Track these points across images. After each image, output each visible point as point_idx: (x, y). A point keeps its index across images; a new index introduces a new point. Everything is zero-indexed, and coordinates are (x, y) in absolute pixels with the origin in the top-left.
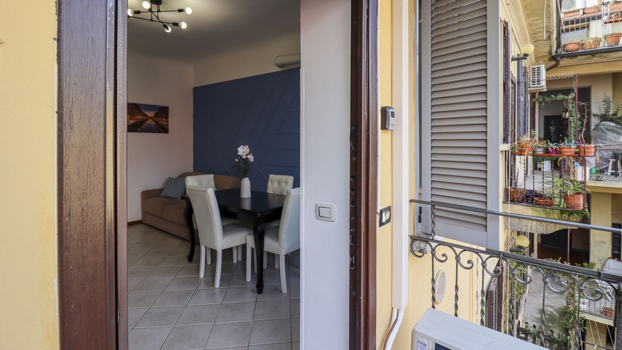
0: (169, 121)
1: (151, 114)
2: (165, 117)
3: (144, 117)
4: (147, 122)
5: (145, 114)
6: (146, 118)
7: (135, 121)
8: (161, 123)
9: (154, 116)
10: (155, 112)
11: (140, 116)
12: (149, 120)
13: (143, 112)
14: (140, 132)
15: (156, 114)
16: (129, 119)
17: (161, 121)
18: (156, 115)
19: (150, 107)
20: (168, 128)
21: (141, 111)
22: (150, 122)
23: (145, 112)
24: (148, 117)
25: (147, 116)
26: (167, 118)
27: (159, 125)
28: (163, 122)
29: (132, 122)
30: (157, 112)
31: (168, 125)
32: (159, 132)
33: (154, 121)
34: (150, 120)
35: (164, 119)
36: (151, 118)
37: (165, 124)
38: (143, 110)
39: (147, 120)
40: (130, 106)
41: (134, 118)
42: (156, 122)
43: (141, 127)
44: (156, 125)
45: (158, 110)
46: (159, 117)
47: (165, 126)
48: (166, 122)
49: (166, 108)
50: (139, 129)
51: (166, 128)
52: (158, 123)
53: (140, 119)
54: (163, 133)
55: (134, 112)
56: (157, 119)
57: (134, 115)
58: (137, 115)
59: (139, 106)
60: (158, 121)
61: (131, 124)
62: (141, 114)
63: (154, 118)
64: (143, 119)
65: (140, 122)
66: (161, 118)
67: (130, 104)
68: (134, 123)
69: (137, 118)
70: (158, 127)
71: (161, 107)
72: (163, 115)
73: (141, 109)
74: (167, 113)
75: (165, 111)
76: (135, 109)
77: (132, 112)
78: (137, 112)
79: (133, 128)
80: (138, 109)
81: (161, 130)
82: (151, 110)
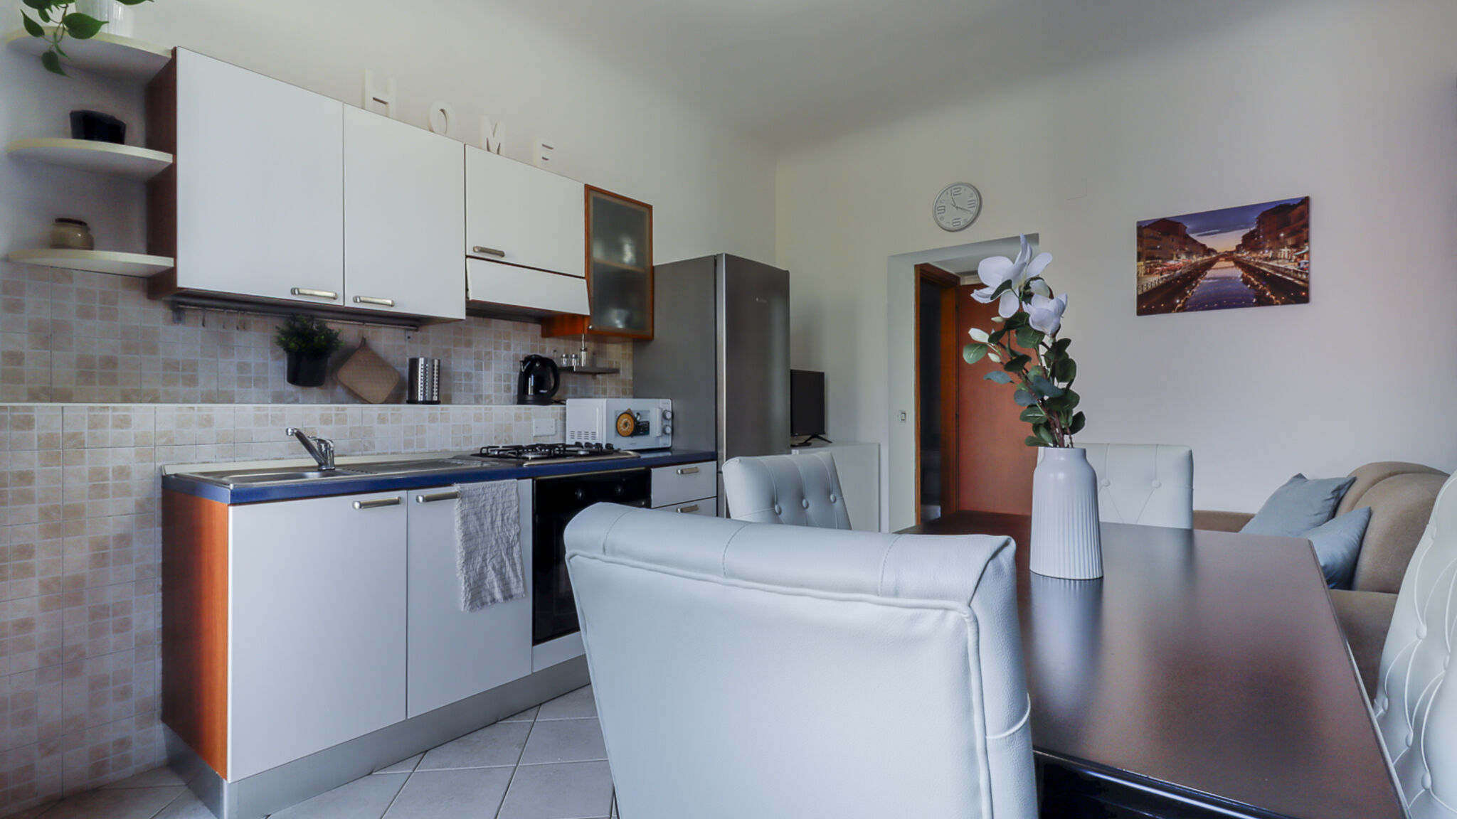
0: (1313, 255)
2: (1290, 242)
3: (1196, 259)
4: (1210, 273)
5: (1203, 246)
6: (1206, 257)
7: (1166, 275)
8: (1273, 268)
9: (1238, 247)
10: (1247, 231)
11: (1183, 257)
13: (1195, 241)
14: (1183, 309)
15: (1249, 238)
16: (1143, 272)
17: (1274, 258)
18: (1250, 242)
19: (1219, 220)
20: (1306, 282)
21: (1187, 237)
22: (1226, 270)
23: (1204, 240)
24: (1214, 256)
25: (1209, 251)
26: (1301, 243)
27: (1261, 276)
28: (1285, 262)
29: (1154, 280)
30: (1254, 228)
31: (1305, 271)
32: (1263, 301)
33: (1239, 263)
34: (1221, 264)
35: (1285, 251)
36: (1228, 256)
37: (1291, 266)
38: (1193, 236)
39: (1209, 265)
40: (1146, 232)
41: (1159, 268)
42: (1249, 266)
43: (1187, 294)
44: (1250, 277)
45: (1259, 223)
46: (1261, 245)
47: (1290, 276)
48: (1296, 261)
49: (1295, 206)
50: (1178, 301)
51: (1297, 282)
52: (1259, 270)
53: (1185, 268)
54: (1284, 303)
55: (1160, 249)
56: (1254, 255)
57: (1159, 258)
58: (1172, 255)
59: (1179, 223)
60: (1258, 264)
61: (1149, 287)
62: (1187, 249)
63: (1239, 255)
64: (1196, 263)
65: (1183, 276)
66: (1270, 249)
67: (1146, 227)
68: (1161, 282)
69: (1171, 266)
70: (1258, 286)
71: (1273, 206)
72: (1282, 235)
73: (1187, 231)
74: (1301, 223)
75: (1293, 221)
76: (1163, 237)
77: (1155, 248)
78: (1171, 247)
79: (1156, 301)
80: (1176, 235)
81: (1272, 294)
82: (1227, 228)
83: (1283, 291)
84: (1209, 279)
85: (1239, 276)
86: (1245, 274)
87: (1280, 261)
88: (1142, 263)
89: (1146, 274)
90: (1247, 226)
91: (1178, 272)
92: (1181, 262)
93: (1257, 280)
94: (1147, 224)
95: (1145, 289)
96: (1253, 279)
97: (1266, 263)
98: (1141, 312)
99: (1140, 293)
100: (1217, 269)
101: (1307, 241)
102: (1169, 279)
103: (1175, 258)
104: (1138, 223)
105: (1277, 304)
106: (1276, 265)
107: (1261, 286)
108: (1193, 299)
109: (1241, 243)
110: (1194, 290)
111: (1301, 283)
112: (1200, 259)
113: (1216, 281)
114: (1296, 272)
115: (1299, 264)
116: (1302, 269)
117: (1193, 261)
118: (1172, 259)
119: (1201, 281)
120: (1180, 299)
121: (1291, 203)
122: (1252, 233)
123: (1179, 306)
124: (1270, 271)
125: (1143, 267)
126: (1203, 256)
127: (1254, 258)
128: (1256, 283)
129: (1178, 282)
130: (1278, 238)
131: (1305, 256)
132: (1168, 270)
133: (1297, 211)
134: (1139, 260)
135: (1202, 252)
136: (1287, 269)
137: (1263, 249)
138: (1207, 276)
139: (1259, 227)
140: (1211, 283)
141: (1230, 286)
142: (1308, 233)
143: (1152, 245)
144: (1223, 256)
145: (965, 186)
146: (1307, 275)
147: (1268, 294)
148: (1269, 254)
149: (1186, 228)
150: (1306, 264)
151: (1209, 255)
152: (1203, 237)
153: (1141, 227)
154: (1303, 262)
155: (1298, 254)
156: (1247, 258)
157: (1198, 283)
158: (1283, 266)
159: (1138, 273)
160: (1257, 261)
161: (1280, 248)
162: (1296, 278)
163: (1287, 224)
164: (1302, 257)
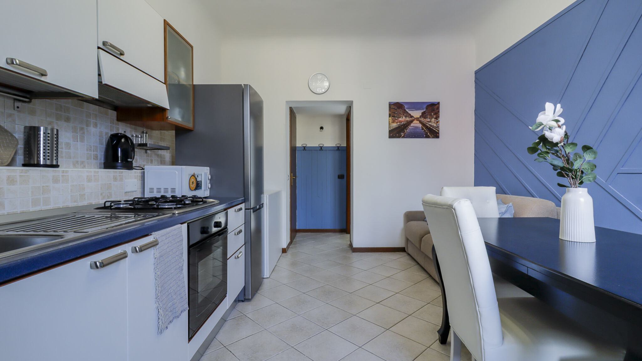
0: (440, 121)
1: (417, 114)
2: (435, 117)
3: (408, 119)
4: (412, 125)
5: (410, 114)
6: (411, 119)
7: (398, 124)
8: (430, 125)
9: (420, 116)
10: (423, 111)
11: (404, 117)
12: (414, 122)
13: (407, 112)
14: (404, 137)
15: (423, 114)
16: (391, 122)
17: (430, 122)
19: (415, 106)
20: (439, 131)
21: (405, 110)
22: (416, 124)
23: (410, 112)
24: (413, 118)
25: (412, 117)
26: (437, 118)
27: (427, 127)
29: (395, 125)
30: (425, 110)
31: (438, 127)
32: (427, 137)
33: (421, 122)
34: (415, 122)
35: (433, 119)
36: (417, 119)
37: (435, 125)
38: (407, 110)
39: (412, 122)
40: (392, 106)
41: (396, 121)
42: (424, 124)
43: (405, 132)
45: (426, 108)
47: (434, 128)
48: (436, 123)
49: (436, 105)
50: (402, 134)
51: (436, 130)
52: (426, 125)
53: (404, 122)
54: (433, 138)
55: (397, 113)
56: (425, 120)
57: (396, 117)
58: (401, 116)
59: (402, 105)
60: (426, 123)
61: (393, 128)
62: (405, 115)
63: (421, 119)
64: (408, 120)
65: (404, 125)
66: (429, 118)
67: (392, 104)
68: (397, 126)
69: (400, 120)
70: (426, 131)
71: (430, 104)
72: (432, 114)
73: (405, 108)
74: (438, 110)
75: (435, 109)
76: (398, 109)
77: (395, 113)
78: (400, 113)
79: (395, 133)
80: (402, 109)
81: (430, 134)
82: (417, 109)
83: (434, 133)
84: (412, 127)
85: (421, 127)
86: (422, 126)
88: (390, 118)
89: (392, 122)
90: (423, 109)
91: (402, 123)
92: (403, 119)
93: (426, 129)
94: (392, 103)
95: (392, 128)
96: (424, 128)
97: (428, 123)
98: (390, 137)
99: (390, 129)
100: (414, 123)
101: (439, 117)
102: (399, 125)
103: (401, 118)
104: (389, 102)
105: (431, 138)
106: (431, 124)
107: (427, 131)
108: (407, 134)
109: (421, 115)
110: (407, 130)
111: (437, 131)
112: (409, 119)
114: (436, 127)
115: (437, 125)
116: (438, 126)
117: (407, 120)
118: (400, 118)
119: (409, 127)
121: (435, 103)
122: (424, 112)
123: (403, 136)
125: (391, 120)
126: (410, 118)
127: (425, 121)
128: (425, 130)
129: (402, 127)
130: (431, 115)
131: (439, 122)
132: (399, 122)
133: (436, 107)
134: (390, 117)
135: (409, 116)
136: (434, 126)
137: (427, 118)
138: (411, 126)
140: (412, 128)
141: (418, 130)
142: (439, 114)
143: (394, 112)
144: (416, 119)
145: (322, 75)
146: (439, 128)
147: (428, 134)
148: (429, 120)
149: (405, 107)
150: (439, 125)
151: (412, 118)
152: (410, 111)
153: (390, 104)
154: (438, 124)
155: (437, 121)
156: (423, 121)
157: (408, 128)
158: (432, 125)
159: (389, 122)
160: (425, 122)
161: (431, 118)
162: (436, 129)
163: (434, 110)
164: (437, 122)
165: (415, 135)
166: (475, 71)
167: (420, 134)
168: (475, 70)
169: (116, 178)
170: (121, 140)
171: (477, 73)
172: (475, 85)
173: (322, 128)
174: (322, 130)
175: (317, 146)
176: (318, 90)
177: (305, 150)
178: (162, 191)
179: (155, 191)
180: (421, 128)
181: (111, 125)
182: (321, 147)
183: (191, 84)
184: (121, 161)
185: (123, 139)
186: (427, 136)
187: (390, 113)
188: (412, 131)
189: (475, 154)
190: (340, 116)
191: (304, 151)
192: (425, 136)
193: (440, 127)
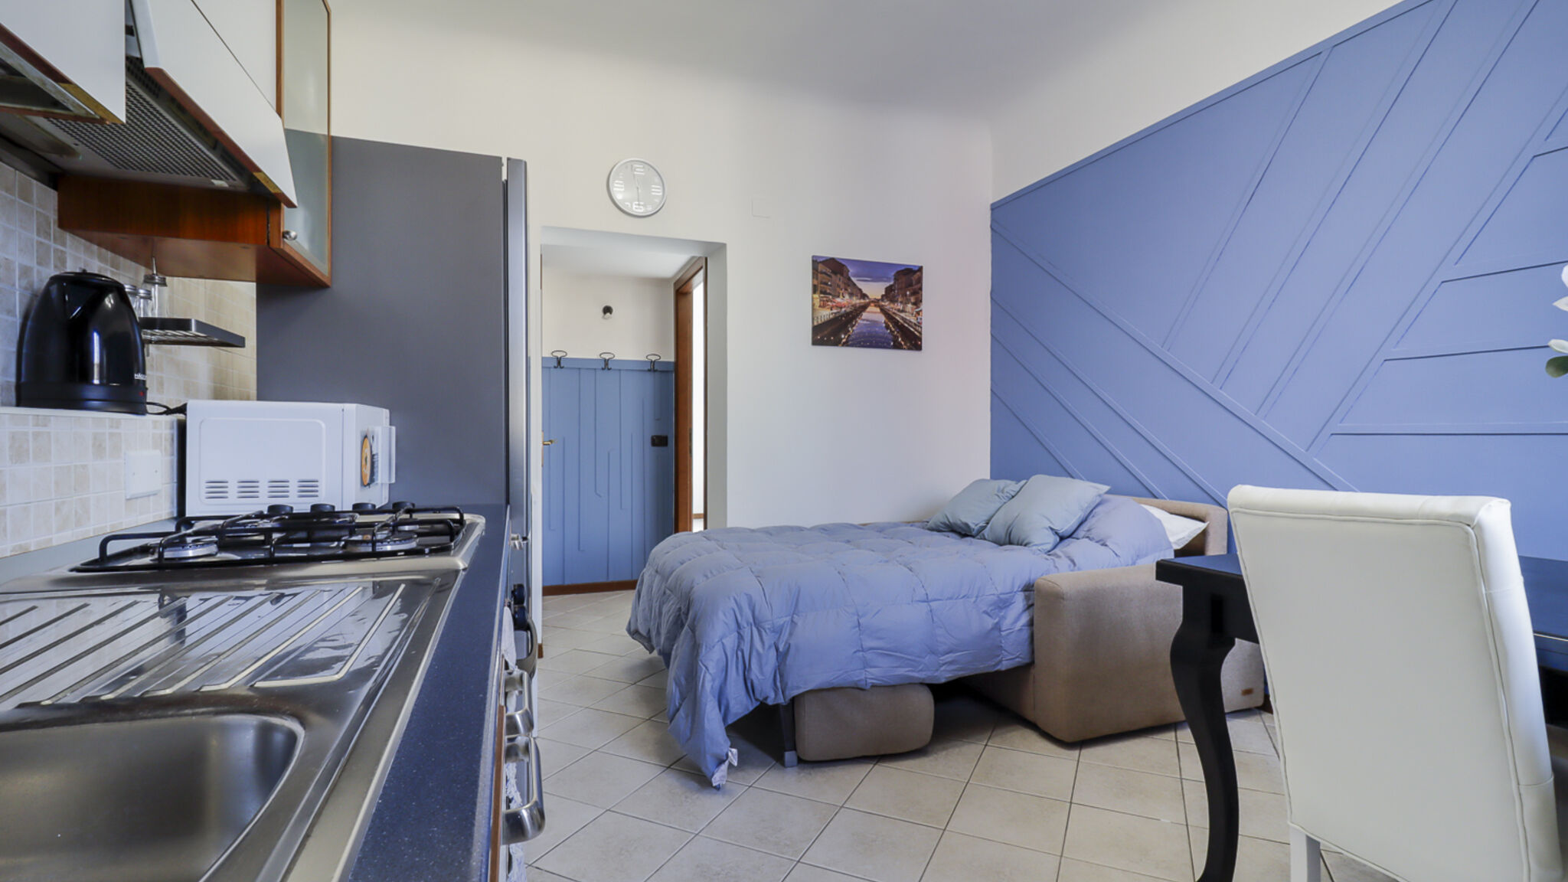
0: (923, 311)
1: (875, 290)
2: (913, 299)
3: (856, 301)
4: (865, 315)
5: (860, 290)
6: (862, 301)
7: (835, 311)
8: (903, 318)
9: (883, 296)
10: (888, 284)
11: (847, 297)
12: (869, 309)
13: (855, 285)
14: (846, 344)
15: (889, 290)
16: (817, 303)
17: (903, 311)
18: (889, 294)
19: (873, 270)
20: (920, 333)
21: (849, 279)
22: (873, 314)
23: (860, 285)
24: (867, 301)
25: (864, 296)
26: (918, 303)
27: (896, 323)
28: (908, 315)
29: (826, 314)
30: (892, 283)
31: (919, 325)
32: (897, 346)
33: (884, 311)
34: (871, 308)
35: (910, 306)
36: (876, 302)
37: (913, 320)
38: (854, 279)
39: (864, 308)
40: (821, 267)
41: (829, 303)
42: (889, 314)
43: (849, 331)
44: (889, 323)
45: (895, 279)
46: (896, 299)
47: (912, 327)
48: (915, 316)
49: (915, 272)
50: (843, 336)
51: (916, 332)
52: (895, 319)
53: (848, 307)
54: (909, 349)
55: (831, 286)
56: (892, 305)
57: (830, 294)
58: (839, 293)
59: (844, 265)
60: (894, 313)
61: (823, 320)
62: (849, 290)
63: (883, 304)
64: (856, 304)
65: (847, 314)
66: (901, 302)
67: (820, 262)
68: (831, 316)
69: (838, 303)
70: (894, 332)
71: (903, 268)
72: (908, 293)
73: (850, 274)
74: (919, 285)
75: (914, 282)
76: (833, 276)
77: (826, 284)
78: (839, 286)
79: (829, 333)
80: (842, 275)
81: (902, 340)
82: (876, 279)
83: (908, 338)
84: (864, 320)
85: (883, 321)
86: (887, 321)
87: (907, 314)
88: (816, 296)
89: (820, 306)
90: (888, 280)
91: (843, 310)
92: (846, 301)
93: (894, 327)
94: (821, 260)
95: (820, 322)
96: (891, 326)
97: (898, 313)
98: (815, 342)
99: (815, 324)
100: (869, 312)
101: (921, 301)
102: (837, 315)
103: (841, 297)
104: (813, 257)
105: (905, 349)
106: (904, 316)
107: (896, 333)
109: (884, 293)
110: (854, 328)
111: (918, 334)
112: (858, 301)
113: (868, 323)
114: (915, 324)
115: (917, 319)
116: (919, 323)
117: (854, 302)
118: (839, 297)
120: (845, 334)
121: (914, 269)
122: (891, 286)
123: (844, 340)
124: (901, 321)
125: (817, 300)
126: (860, 299)
127: (892, 308)
128: (893, 329)
129: (844, 318)
130: (906, 295)
132: (837, 307)
133: (916, 276)
134: (814, 292)
135: (859, 295)
136: (910, 321)
137: (897, 301)
138: (863, 317)
139: (895, 283)
140: (865, 324)
141: (877, 329)
142: (921, 295)
143: (824, 281)
144: (873, 302)
145: (646, 166)
146: (921, 328)
147: (900, 339)
148: (900, 307)
149: (849, 271)
150: (921, 319)
151: (864, 299)
152: (861, 282)
153: (816, 261)
154: (919, 317)
155: (917, 310)
156: (888, 307)
157: (856, 322)
158: (908, 318)
159: (813, 305)
160: (894, 311)
161: (906, 303)
162: (916, 330)
163: (911, 285)
164: (918, 313)
165: (870, 341)
166: (992, 205)
167: (883, 340)
168: (991, 202)
169: (100, 445)
170: (103, 300)
171: (995, 208)
172: (992, 236)
173: (607, 310)
174: (608, 314)
175: (596, 356)
176: (634, 206)
177: (562, 368)
178: (264, 489)
179: (233, 489)
180: (884, 325)
181: (40, 239)
182: (606, 361)
183: (326, 133)
184: (101, 378)
185: (110, 296)
186: (896, 344)
187: (816, 283)
188: (864, 331)
189: (992, 390)
190: (659, 282)
191: (559, 369)
192: (892, 344)
193: (923, 325)
